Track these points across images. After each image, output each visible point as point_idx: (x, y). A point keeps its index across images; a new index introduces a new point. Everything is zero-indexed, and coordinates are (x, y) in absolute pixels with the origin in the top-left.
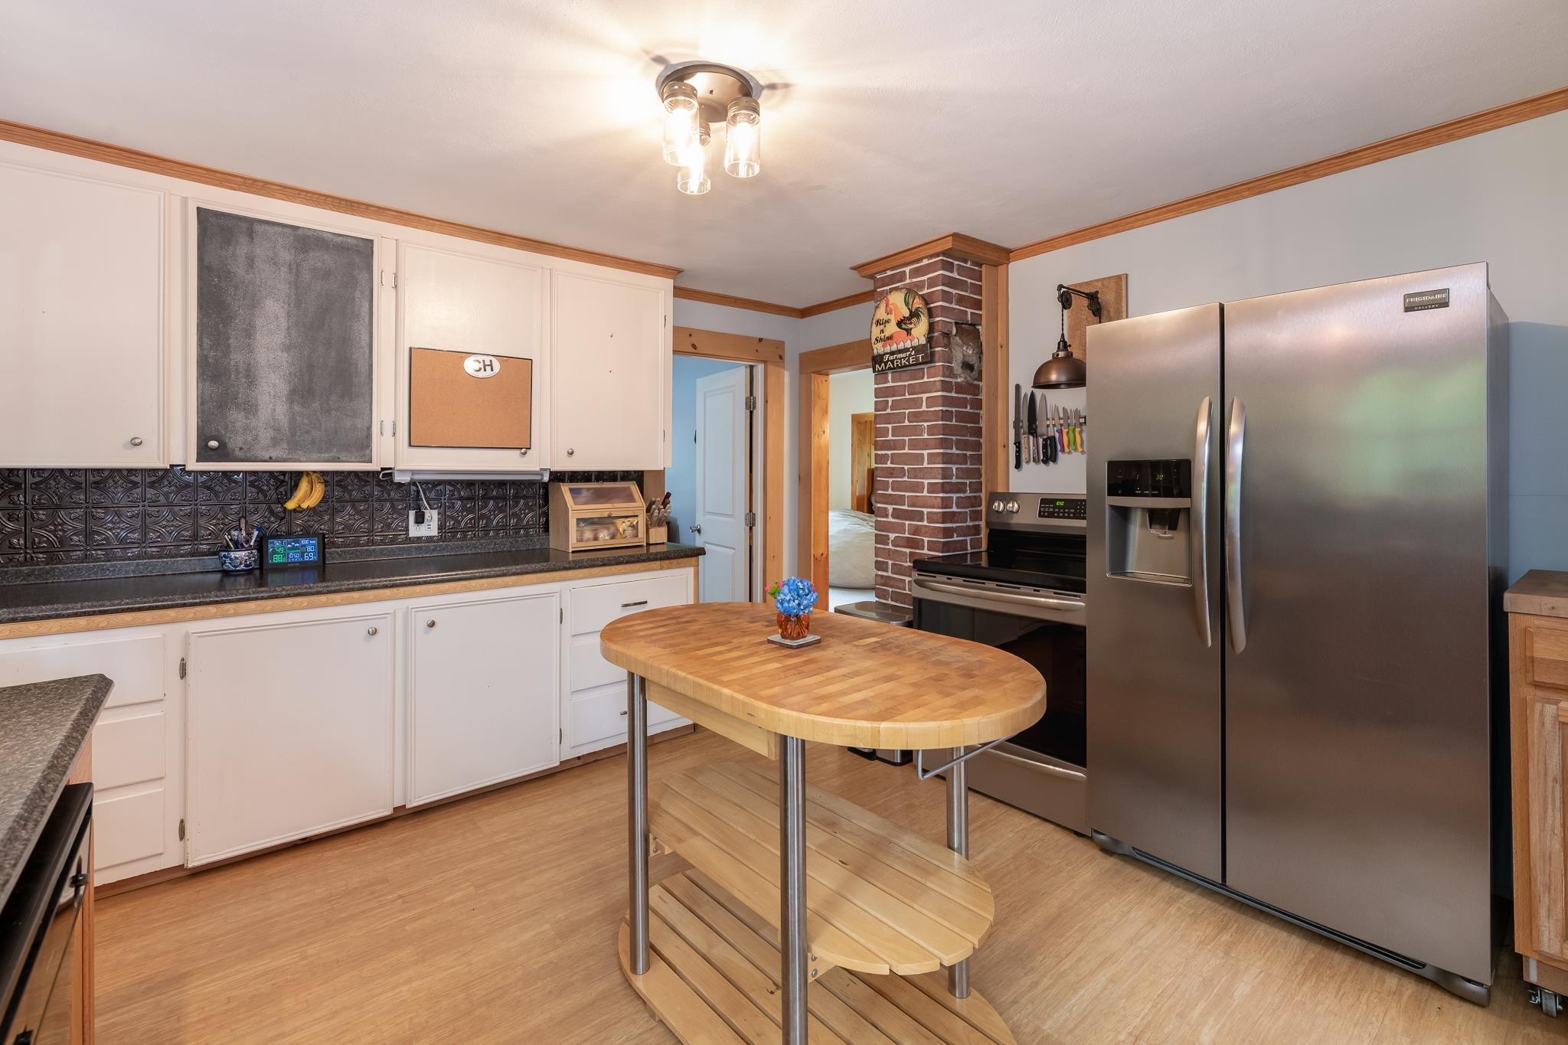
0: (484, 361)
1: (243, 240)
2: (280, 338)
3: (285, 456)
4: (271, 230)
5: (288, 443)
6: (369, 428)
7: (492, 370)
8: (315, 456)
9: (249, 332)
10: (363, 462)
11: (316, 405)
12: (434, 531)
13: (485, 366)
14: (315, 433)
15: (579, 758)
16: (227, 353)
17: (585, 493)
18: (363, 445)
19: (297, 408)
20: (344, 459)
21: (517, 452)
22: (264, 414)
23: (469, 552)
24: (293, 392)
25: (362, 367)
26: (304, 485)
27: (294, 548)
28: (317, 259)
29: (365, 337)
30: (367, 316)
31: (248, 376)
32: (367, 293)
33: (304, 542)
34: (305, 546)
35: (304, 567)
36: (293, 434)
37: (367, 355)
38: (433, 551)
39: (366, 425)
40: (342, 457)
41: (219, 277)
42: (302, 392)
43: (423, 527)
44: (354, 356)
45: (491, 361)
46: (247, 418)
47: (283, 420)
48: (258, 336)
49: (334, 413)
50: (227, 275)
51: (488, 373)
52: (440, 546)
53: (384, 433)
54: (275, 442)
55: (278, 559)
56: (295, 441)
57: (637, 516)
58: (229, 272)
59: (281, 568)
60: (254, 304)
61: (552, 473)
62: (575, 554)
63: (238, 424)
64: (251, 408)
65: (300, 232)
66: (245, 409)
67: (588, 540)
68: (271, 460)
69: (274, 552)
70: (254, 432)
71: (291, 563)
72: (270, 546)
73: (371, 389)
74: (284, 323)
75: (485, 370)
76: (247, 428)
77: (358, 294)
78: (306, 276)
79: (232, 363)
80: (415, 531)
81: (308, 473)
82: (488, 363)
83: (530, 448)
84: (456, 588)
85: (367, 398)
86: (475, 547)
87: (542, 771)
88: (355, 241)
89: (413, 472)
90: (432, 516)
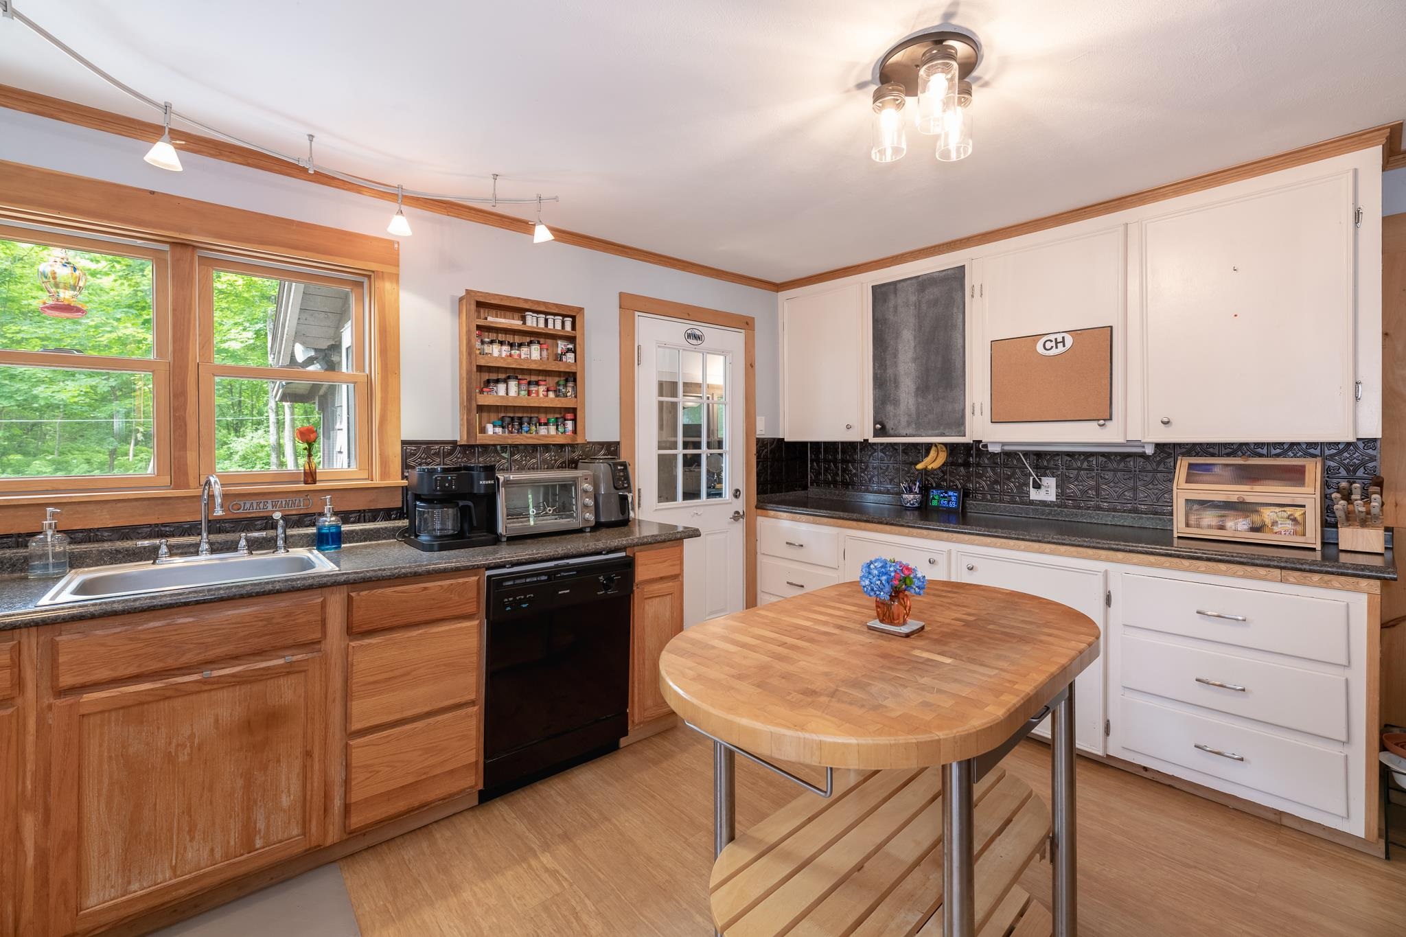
0: (1056, 339)
1: (892, 296)
2: (910, 354)
3: (914, 433)
4: (904, 284)
5: (915, 424)
6: (964, 410)
7: (1064, 346)
8: (930, 432)
9: (895, 355)
10: (960, 436)
11: (930, 397)
12: (1052, 497)
13: (1057, 343)
14: (931, 416)
15: (1145, 769)
16: (885, 370)
17: (1217, 470)
18: (959, 424)
19: (920, 400)
20: (947, 434)
21: (1095, 424)
22: (903, 407)
23: (1085, 521)
24: (918, 389)
25: (958, 365)
26: (933, 453)
27: (944, 497)
28: (933, 292)
29: (960, 341)
30: (961, 324)
31: (895, 382)
32: (961, 307)
33: (951, 493)
34: (950, 496)
35: (949, 511)
36: (918, 417)
37: (961, 355)
38: (1049, 514)
39: (961, 407)
40: (946, 432)
41: (881, 325)
42: (923, 389)
43: (1043, 491)
44: (953, 357)
45: (1063, 338)
46: (895, 409)
47: (913, 408)
48: (899, 356)
49: (941, 401)
50: (885, 320)
51: (1061, 349)
52: (1055, 511)
53: (976, 413)
54: (909, 424)
55: (935, 503)
56: (920, 425)
57: (1304, 506)
58: (886, 319)
59: (937, 510)
60: (898, 336)
61: (1157, 445)
62: (1181, 541)
63: (891, 413)
64: (896, 403)
65: (920, 279)
66: (894, 404)
67: (1210, 527)
68: (906, 436)
69: (933, 498)
70: (898, 418)
71: (942, 507)
72: (932, 493)
73: (965, 380)
74: (913, 344)
75: (1057, 348)
76: (895, 416)
77: (955, 310)
78: (924, 307)
79: (888, 375)
80: (1034, 495)
81: (936, 445)
82: (1060, 339)
83: (1111, 419)
84: (996, 543)
85: (962, 387)
86: (1090, 517)
87: (1093, 754)
88: (952, 271)
89: (1004, 444)
90: (1050, 483)
